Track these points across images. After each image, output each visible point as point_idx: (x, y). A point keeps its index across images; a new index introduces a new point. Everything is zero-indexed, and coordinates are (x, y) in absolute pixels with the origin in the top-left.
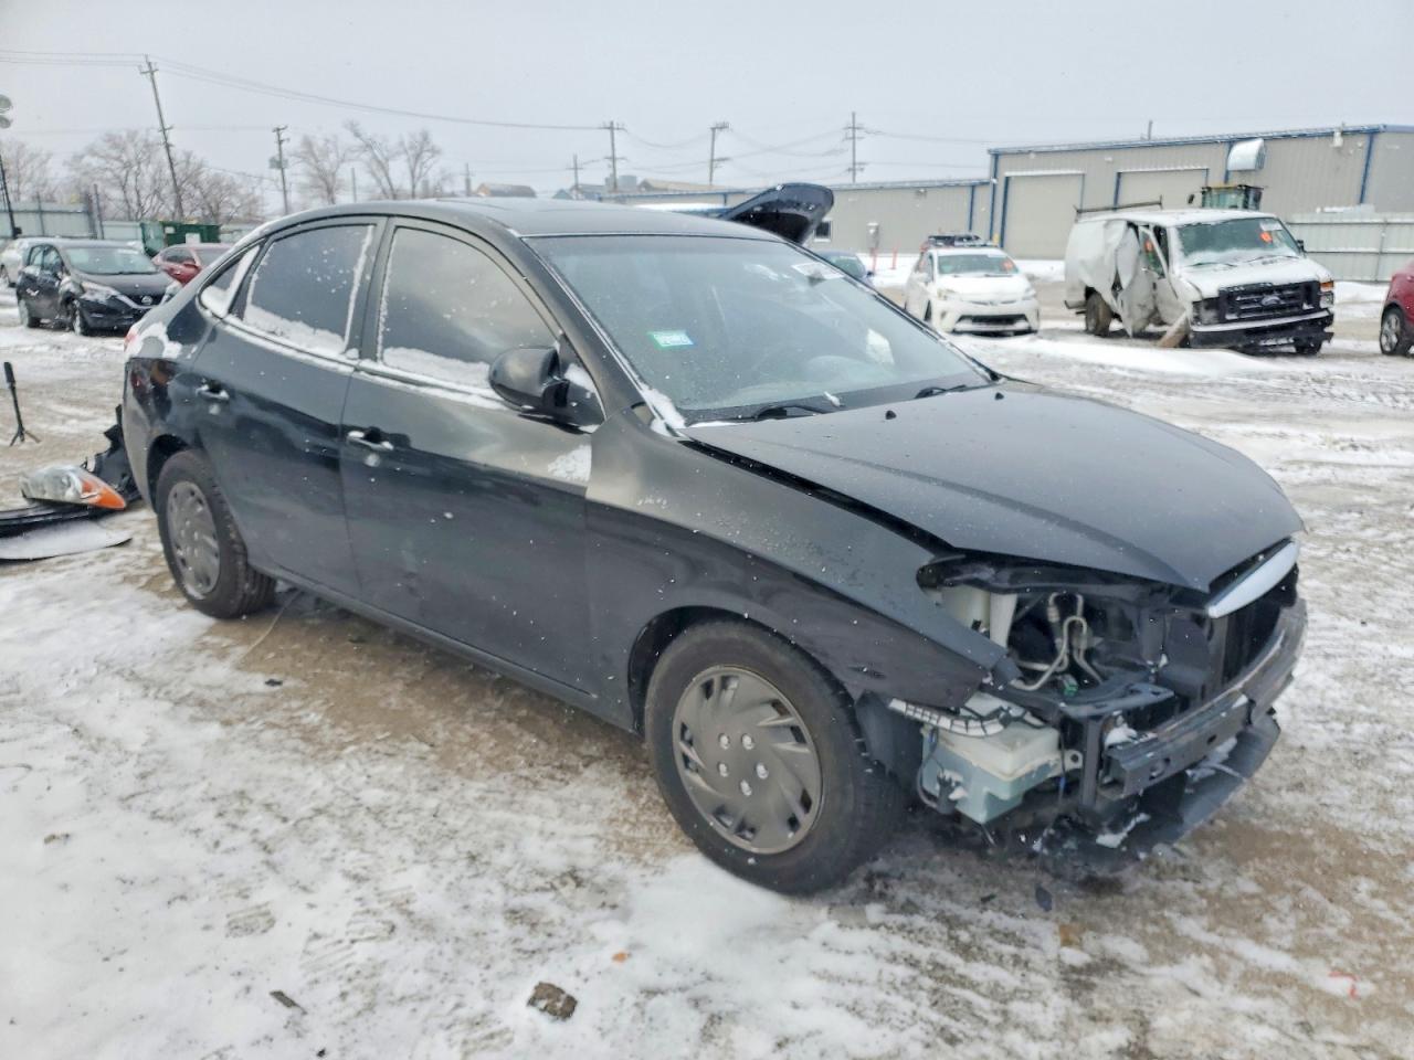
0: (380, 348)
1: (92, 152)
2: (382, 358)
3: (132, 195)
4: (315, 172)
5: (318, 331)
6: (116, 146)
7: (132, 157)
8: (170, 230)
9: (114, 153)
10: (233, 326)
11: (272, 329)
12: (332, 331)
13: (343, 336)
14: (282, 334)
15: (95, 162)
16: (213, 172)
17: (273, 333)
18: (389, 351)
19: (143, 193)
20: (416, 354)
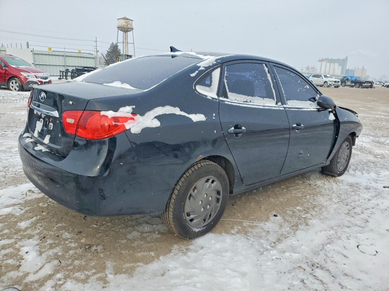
0: (286, 101)
2: (287, 104)
5: (265, 99)
10: (227, 101)
11: (245, 100)
12: (270, 98)
13: (273, 99)
14: (250, 101)
17: (246, 102)
18: (288, 102)
20: (295, 101)
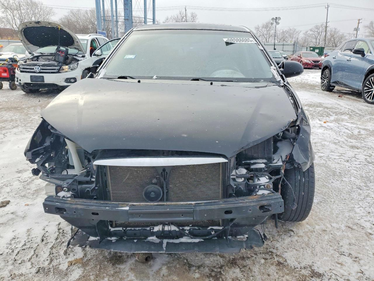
1: (311, 30)
3: (318, 41)
4: (372, 32)
6: (317, 28)
7: (320, 31)
8: (312, 49)
9: (316, 30)
15: (311, 33)
16: (341, 34)
19: (321, 40)
